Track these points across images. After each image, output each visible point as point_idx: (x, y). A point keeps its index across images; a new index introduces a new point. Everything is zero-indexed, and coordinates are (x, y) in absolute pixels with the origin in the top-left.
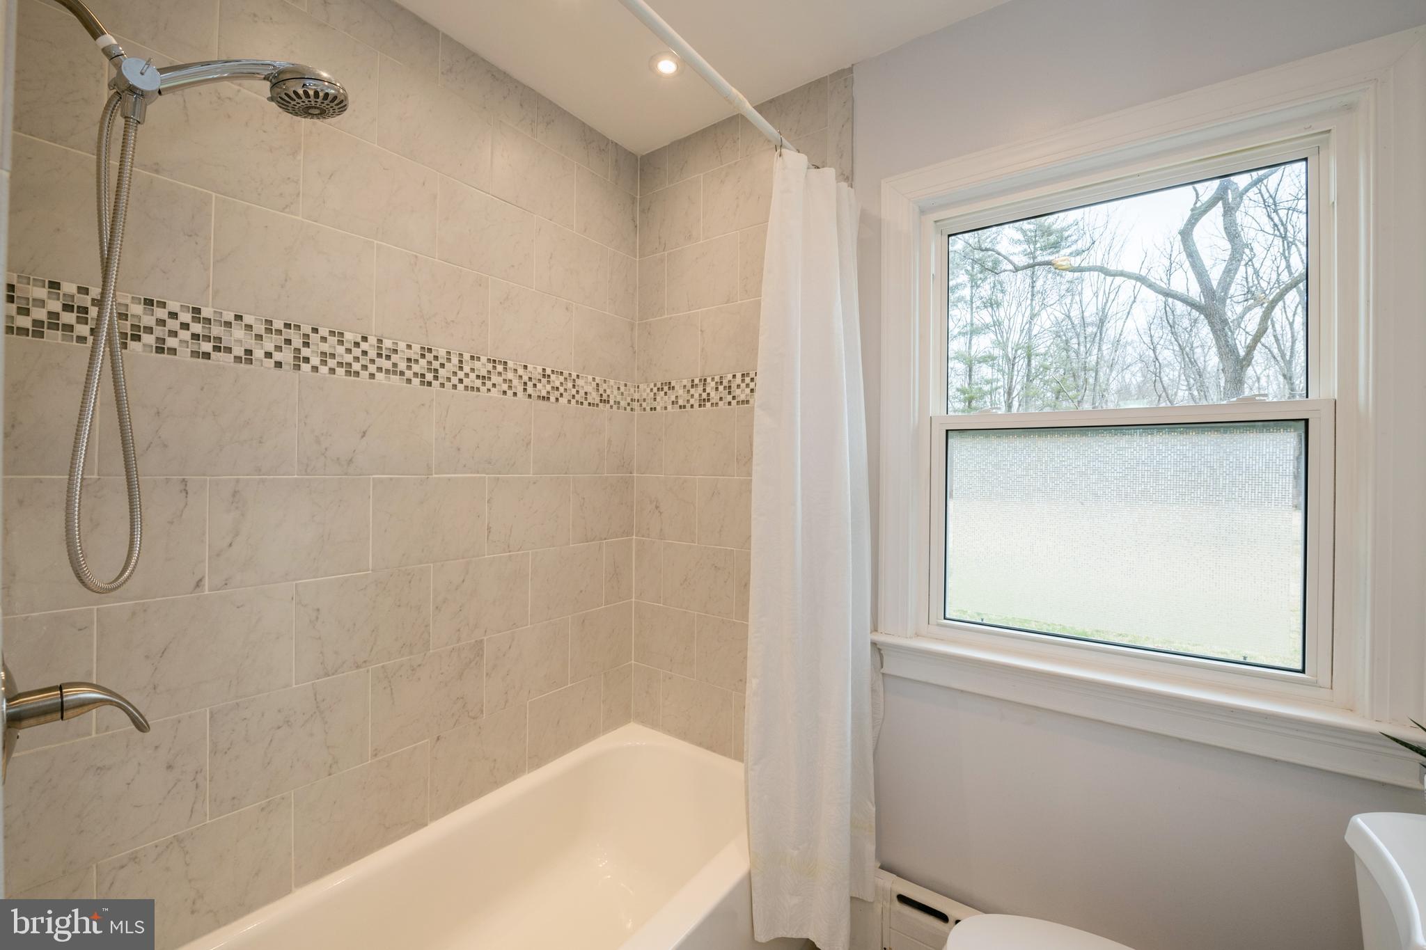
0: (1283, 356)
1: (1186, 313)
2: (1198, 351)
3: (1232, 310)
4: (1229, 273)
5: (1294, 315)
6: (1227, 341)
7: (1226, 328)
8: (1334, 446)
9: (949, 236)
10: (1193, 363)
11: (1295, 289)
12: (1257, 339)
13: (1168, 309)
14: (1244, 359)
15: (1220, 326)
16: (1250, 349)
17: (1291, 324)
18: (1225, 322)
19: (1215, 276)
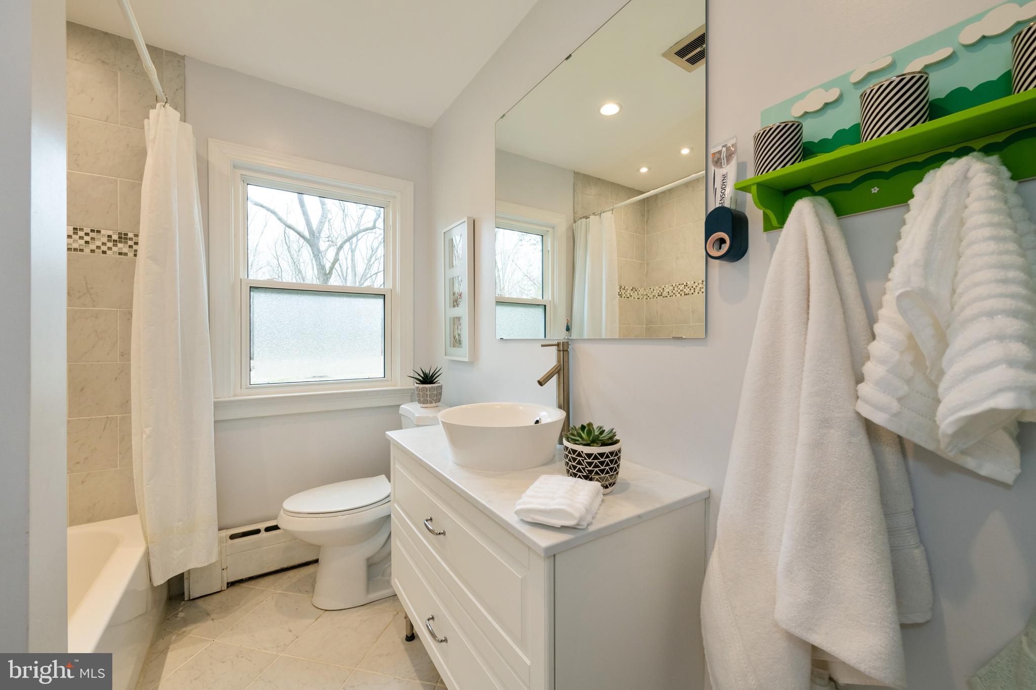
0: (343, 275)
1: (295, 240)
2: (302, 265)
3: (323, 245)
4: (321, 223)
5: (347, 254)
6: (320, 263)
7: (320, 255)
8: (383, 311)
9: (248, 184)
10: (300, 271)
11: (348, 243)
12: (334, 264)
13: (286, 235)
14: (329, 273)
15: (317, 254)
16: (332, 269)
17: (346, 259)
18: (318, 250)
19: (315, 225)
